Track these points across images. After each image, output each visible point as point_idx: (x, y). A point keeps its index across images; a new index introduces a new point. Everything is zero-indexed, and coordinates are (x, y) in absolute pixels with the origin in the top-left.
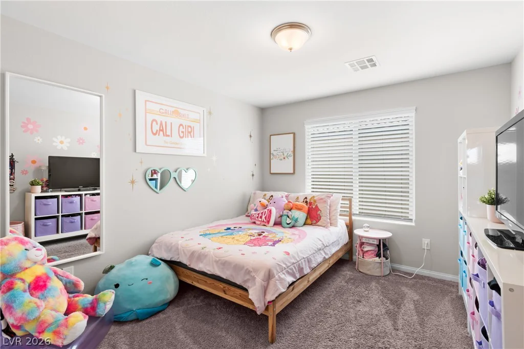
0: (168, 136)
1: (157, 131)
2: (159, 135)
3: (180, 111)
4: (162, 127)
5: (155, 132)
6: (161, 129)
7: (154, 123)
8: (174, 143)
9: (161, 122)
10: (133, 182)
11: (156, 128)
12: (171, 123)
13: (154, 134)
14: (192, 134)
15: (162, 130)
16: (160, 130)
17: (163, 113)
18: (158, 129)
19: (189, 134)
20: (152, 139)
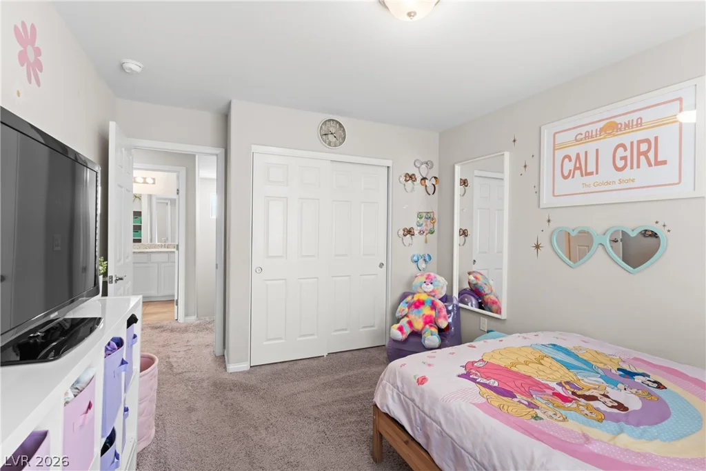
0: (591, 173)
1: (570, 171)
2: (573, 177)
3: (618, 120)
4: (580, 164)
5: (566, 174)
6: (578, 165)
7: (567, 160)
8: (603, 184)
9: (578, 155)
10: (537, 247)
11: (569, 166)
12: (597, 150)
13: (565, 178)
14: (651, 155)
15: (580, 168)
16: (576, 168)
17: (581, 140)
18: (572, 169)
19: (643, 158)
20: (563, 186)
